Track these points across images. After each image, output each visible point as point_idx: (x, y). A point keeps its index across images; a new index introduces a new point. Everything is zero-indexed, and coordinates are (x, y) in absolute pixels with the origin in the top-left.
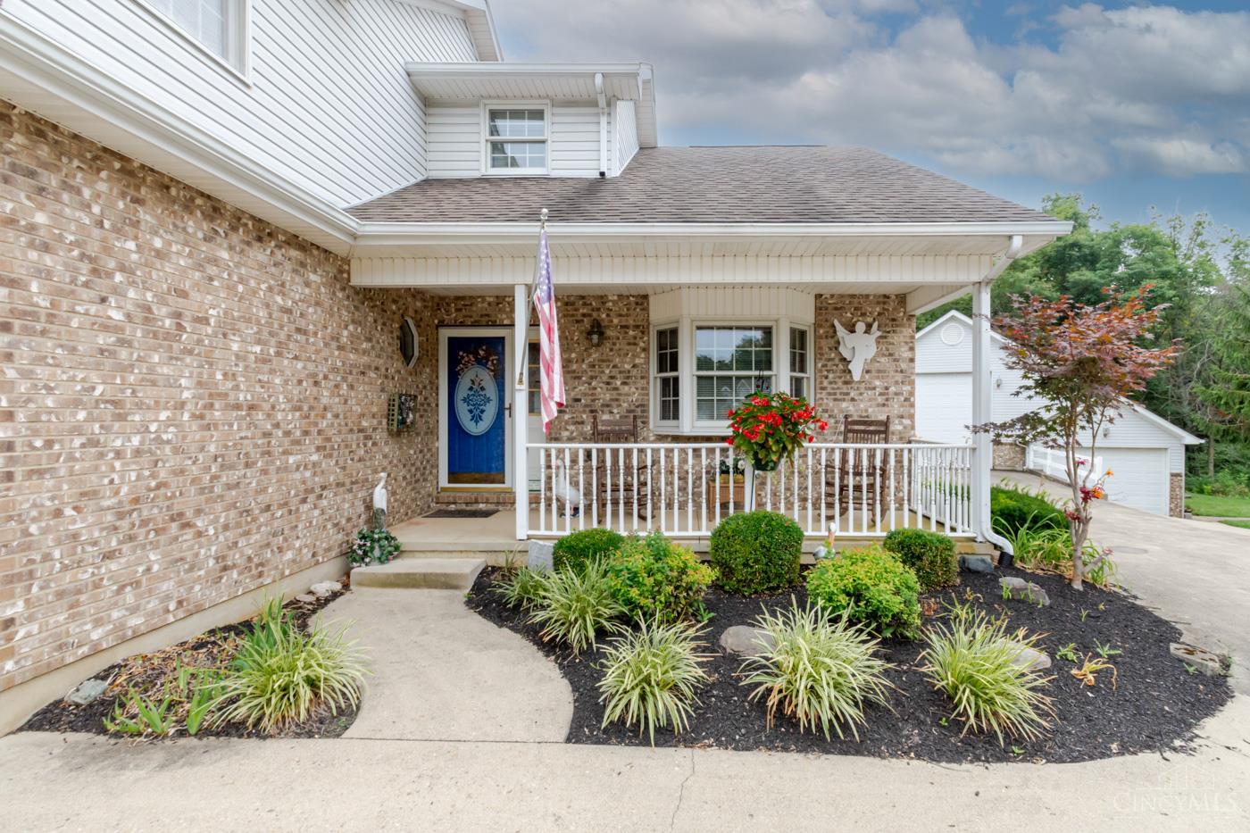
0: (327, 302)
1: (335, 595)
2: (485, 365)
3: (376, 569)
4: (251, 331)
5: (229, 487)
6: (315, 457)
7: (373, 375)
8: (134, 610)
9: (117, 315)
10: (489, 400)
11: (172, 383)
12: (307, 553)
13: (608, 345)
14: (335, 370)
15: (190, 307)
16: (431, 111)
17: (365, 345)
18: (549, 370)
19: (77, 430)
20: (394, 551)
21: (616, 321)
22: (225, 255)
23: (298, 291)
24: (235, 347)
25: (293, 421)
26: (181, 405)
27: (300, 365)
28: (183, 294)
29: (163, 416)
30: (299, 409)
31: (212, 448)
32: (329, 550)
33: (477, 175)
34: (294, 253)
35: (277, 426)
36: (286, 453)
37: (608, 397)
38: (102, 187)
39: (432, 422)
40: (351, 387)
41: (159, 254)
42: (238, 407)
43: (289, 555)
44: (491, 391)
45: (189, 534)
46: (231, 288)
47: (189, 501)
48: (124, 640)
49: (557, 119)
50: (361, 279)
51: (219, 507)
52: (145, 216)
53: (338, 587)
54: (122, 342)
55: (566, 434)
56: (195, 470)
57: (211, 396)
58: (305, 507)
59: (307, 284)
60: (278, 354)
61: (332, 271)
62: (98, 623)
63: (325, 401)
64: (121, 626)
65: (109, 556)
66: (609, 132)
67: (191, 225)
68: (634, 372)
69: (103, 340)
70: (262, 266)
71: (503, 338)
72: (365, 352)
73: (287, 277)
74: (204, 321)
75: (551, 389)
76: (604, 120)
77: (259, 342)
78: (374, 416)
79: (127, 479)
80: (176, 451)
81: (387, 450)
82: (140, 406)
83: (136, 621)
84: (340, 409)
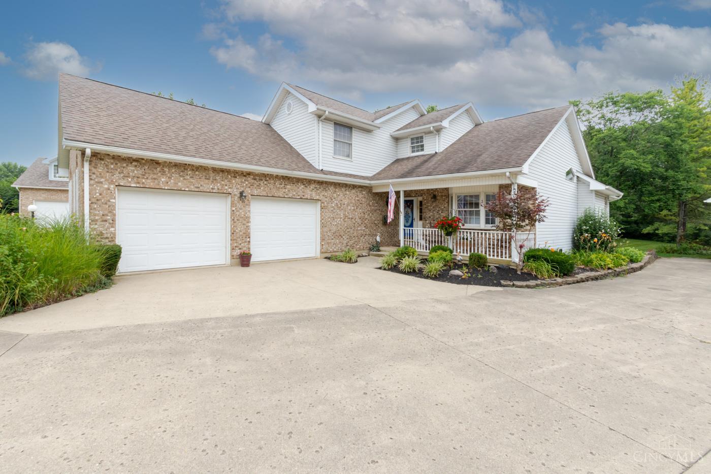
0: (367, 197)
1: (366, 256)
2: (409, 207)
3: (375, 253)
4: (352, 205)
5: (348, 232)
6: (364, 228)
7: (378, 211)
8: (335, 248)
9: (333, 205)
10: (410, 217)
11: (340, 215)
12: (362, 247)
13: (438, 201)
14: (368, 211)
15: (342, 203)
16: (398, 141)
17: (376, 205)
18: (390, 212)
19: (329, 221)
20: (379, 250)
21: (440, 194)
22: (348, 193)
23: (361, 196)
24: (349, 208)
25: (359, 221)
26: (341, 218)
27: (361, 210)
28: (341, 200)
29: (339, 220)
30: (360, 219)
31: (346, 225)
32: (366, 248)
33: (407, 156)
34: (360, 189)
35: (356, 222)
36: (358, 227)
37: (438, 216)
38: (332, 188)
39: (397, 223)
40: (372, 214)
41: (339, 195)
42: (349, 218)
43: (358, 246)
44: (410, 215)
45: (342, 238)
46: (349, 198)
47: (342, 233)
48: (334, 252)
49: (426, 138)
50: (375, 191)
51: (346, 235)
52: (337, 190)
53: (367, 255)
54: (334, 209)
55: (427, 227)
56: (343, 229)
57: (346, 216)
58: (361, 238)
59: (362, 194)
60: (357, 208)
61: (368, 190)
62: (331, 248)
63: (366, 217)
64: (333, 250)
65: (332, 239)
66: (439, 139)
67: (343, 189)
68: (444, 209)
69: (332, 209)
70: (354, 193)
71: (413, 200)
72: (376, 206)
73: (358, 194)
74: (344, 204)
75: (390, 215)
76: (437, 136)
77: (353, 207)
78: (378, 220)
79: (334, 229)
80: (341, 225)
81: (382, 228)
82: (336, 218)
83: (335, 250)
84: (369, 219)
